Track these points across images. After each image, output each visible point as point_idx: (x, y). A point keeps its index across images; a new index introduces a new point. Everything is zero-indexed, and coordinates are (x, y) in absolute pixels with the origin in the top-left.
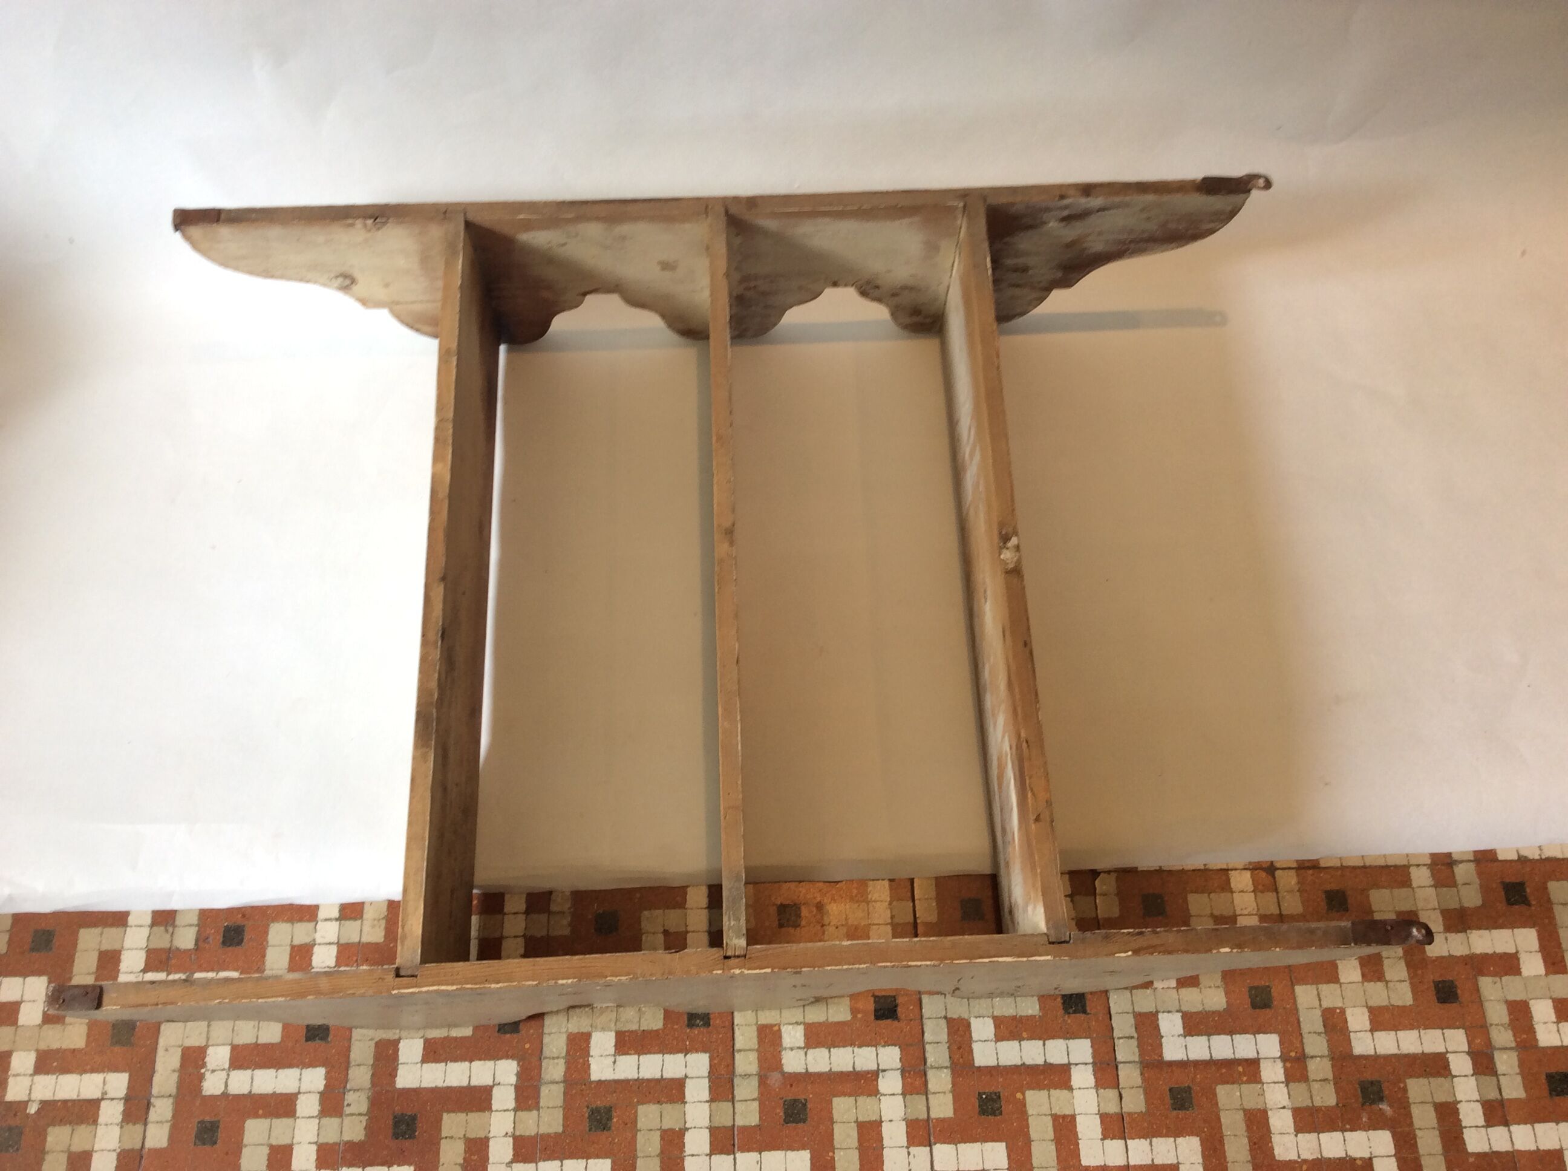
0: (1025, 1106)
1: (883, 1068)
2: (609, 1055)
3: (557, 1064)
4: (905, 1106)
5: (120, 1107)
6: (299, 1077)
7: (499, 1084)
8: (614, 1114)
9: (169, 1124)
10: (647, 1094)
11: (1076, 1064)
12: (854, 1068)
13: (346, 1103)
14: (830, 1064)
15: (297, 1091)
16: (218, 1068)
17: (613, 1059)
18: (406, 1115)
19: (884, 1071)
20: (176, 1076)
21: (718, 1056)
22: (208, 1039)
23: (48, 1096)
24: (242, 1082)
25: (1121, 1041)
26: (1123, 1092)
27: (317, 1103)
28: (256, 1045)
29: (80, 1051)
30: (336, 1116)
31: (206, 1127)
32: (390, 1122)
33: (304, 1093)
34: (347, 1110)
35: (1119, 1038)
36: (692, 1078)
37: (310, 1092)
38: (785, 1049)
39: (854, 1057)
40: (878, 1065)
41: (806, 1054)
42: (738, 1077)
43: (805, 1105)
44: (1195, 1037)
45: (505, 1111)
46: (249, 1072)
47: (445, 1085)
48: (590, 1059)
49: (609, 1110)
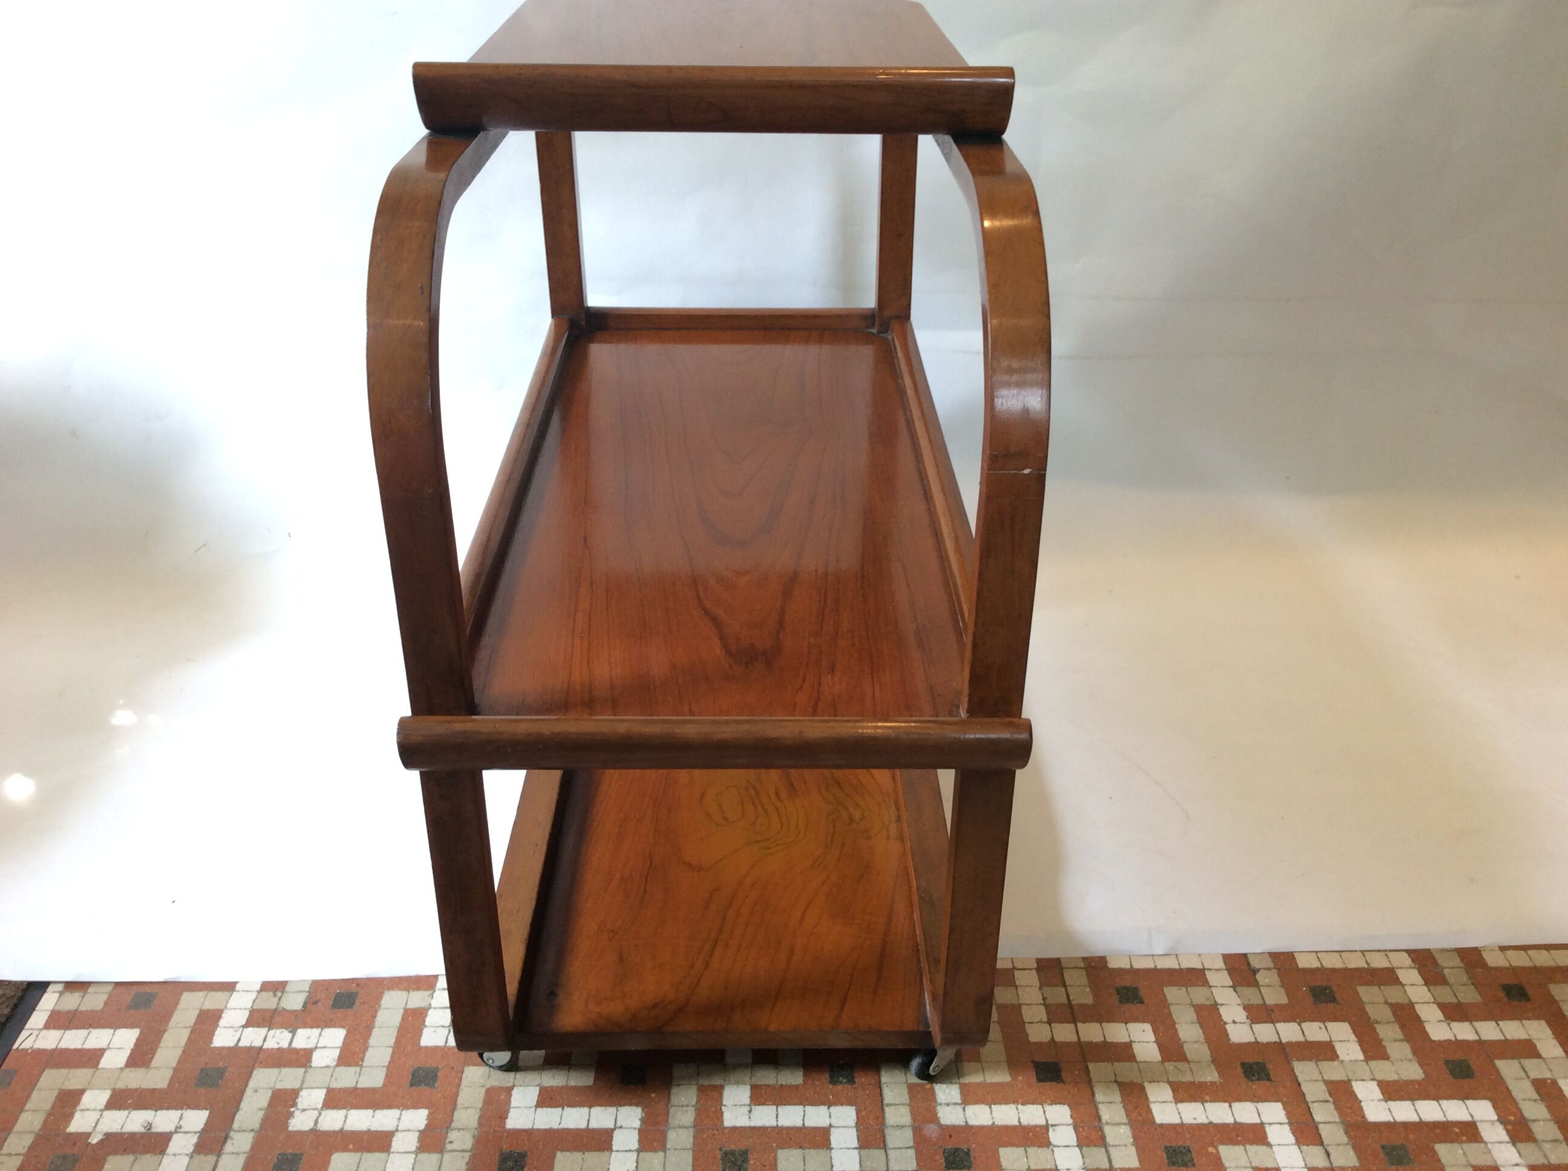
0: (1220, 1159)
1: (1053, 1123)
2: (744, 1105)
4: (1083, 1157)
5: (194, 1139)
6: (398, 1117)
8: (750, 1156)
9: (246, 1155)
10: (788, 1140)
11: (1271, 1124)
12: (1020, 1122)
13: (448, 1140)
14: (993, 1118)
15: (394, 1129)
16: (309, 1107)
18: (515, 1153)
19: (1055, 1125)
20: (261, 1114)
21: (865, 1109)
22: (303, 1082)
23: (115, 1128)
24: (333, 1120)
25: (1316, 1104)
26: (1330, 1149)
27: (416, 1140)
28: (356, 1089)
29: (161, 1090)
30: (436, 1152)
31: (287, 1158)
32: (496, 1159)
33: (402, 1131)
34: (449, 1147)
35: (1313, 1102)
36: (839, 1127)
37: (409, 1130)
38: (940, 1104)
39: (1019, 1113)
40: (1047, 1121)
41: (964, 1110)
42: (889, 1128)
43: (968, 1153)
44: (1397, 1102)
46: (343, 1112)
47: (561, 1126)
48: (723, 1107)
49: (744, 1153)
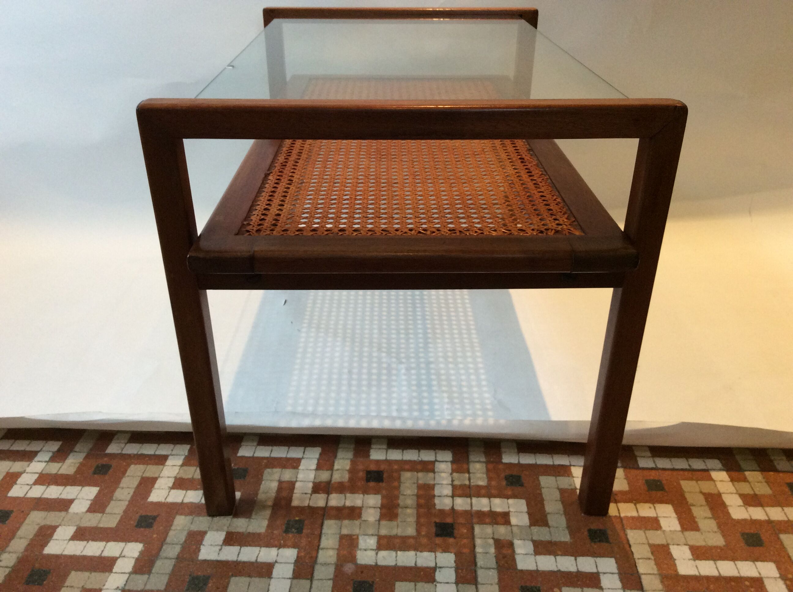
3: (175, 548)
7: (124, 557)
17: (220, 547)
45: (122, 573)
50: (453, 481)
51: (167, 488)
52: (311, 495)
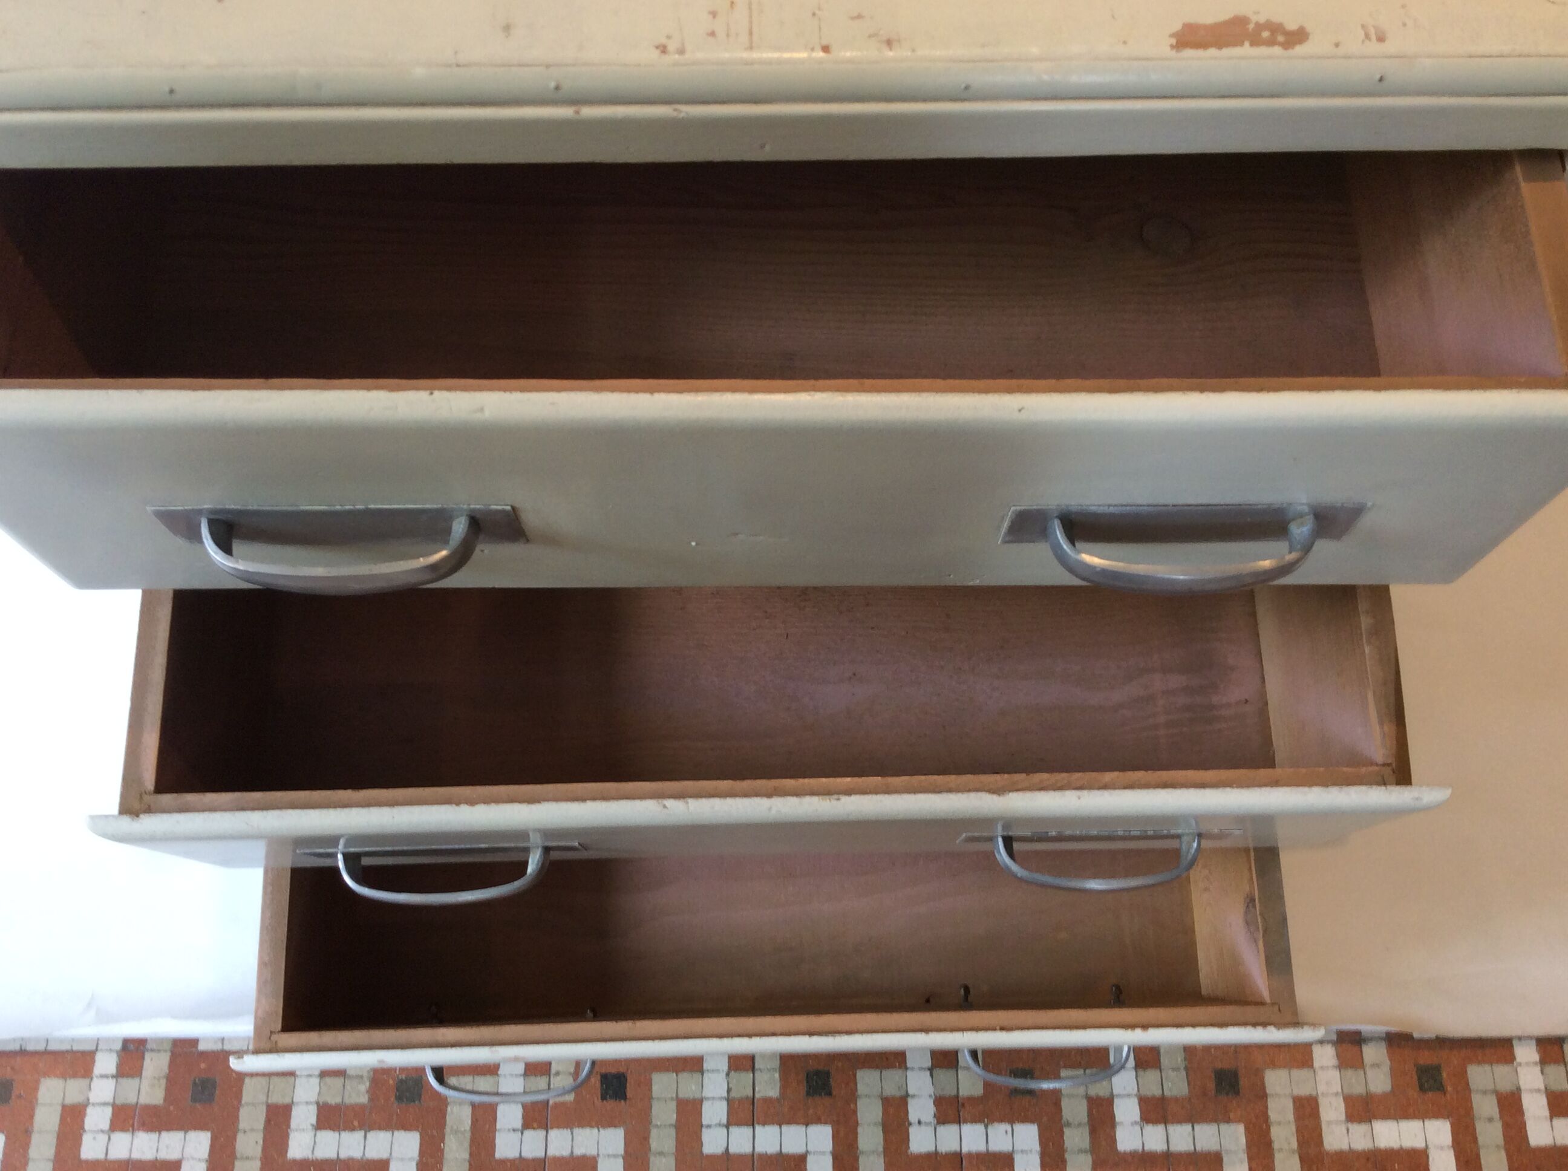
50: (729, 1090)
51: (310, 1127)
52: (522, 1133)
